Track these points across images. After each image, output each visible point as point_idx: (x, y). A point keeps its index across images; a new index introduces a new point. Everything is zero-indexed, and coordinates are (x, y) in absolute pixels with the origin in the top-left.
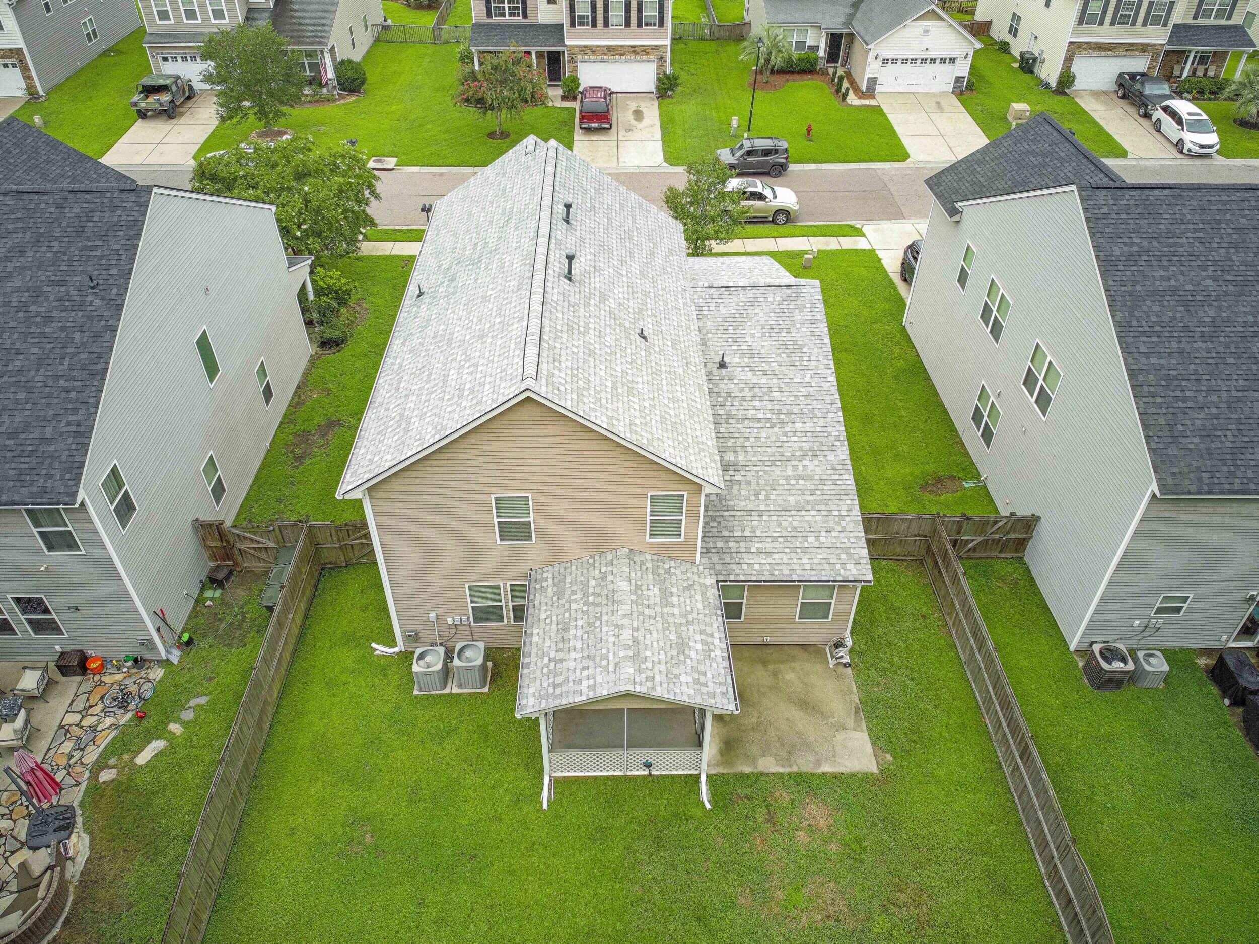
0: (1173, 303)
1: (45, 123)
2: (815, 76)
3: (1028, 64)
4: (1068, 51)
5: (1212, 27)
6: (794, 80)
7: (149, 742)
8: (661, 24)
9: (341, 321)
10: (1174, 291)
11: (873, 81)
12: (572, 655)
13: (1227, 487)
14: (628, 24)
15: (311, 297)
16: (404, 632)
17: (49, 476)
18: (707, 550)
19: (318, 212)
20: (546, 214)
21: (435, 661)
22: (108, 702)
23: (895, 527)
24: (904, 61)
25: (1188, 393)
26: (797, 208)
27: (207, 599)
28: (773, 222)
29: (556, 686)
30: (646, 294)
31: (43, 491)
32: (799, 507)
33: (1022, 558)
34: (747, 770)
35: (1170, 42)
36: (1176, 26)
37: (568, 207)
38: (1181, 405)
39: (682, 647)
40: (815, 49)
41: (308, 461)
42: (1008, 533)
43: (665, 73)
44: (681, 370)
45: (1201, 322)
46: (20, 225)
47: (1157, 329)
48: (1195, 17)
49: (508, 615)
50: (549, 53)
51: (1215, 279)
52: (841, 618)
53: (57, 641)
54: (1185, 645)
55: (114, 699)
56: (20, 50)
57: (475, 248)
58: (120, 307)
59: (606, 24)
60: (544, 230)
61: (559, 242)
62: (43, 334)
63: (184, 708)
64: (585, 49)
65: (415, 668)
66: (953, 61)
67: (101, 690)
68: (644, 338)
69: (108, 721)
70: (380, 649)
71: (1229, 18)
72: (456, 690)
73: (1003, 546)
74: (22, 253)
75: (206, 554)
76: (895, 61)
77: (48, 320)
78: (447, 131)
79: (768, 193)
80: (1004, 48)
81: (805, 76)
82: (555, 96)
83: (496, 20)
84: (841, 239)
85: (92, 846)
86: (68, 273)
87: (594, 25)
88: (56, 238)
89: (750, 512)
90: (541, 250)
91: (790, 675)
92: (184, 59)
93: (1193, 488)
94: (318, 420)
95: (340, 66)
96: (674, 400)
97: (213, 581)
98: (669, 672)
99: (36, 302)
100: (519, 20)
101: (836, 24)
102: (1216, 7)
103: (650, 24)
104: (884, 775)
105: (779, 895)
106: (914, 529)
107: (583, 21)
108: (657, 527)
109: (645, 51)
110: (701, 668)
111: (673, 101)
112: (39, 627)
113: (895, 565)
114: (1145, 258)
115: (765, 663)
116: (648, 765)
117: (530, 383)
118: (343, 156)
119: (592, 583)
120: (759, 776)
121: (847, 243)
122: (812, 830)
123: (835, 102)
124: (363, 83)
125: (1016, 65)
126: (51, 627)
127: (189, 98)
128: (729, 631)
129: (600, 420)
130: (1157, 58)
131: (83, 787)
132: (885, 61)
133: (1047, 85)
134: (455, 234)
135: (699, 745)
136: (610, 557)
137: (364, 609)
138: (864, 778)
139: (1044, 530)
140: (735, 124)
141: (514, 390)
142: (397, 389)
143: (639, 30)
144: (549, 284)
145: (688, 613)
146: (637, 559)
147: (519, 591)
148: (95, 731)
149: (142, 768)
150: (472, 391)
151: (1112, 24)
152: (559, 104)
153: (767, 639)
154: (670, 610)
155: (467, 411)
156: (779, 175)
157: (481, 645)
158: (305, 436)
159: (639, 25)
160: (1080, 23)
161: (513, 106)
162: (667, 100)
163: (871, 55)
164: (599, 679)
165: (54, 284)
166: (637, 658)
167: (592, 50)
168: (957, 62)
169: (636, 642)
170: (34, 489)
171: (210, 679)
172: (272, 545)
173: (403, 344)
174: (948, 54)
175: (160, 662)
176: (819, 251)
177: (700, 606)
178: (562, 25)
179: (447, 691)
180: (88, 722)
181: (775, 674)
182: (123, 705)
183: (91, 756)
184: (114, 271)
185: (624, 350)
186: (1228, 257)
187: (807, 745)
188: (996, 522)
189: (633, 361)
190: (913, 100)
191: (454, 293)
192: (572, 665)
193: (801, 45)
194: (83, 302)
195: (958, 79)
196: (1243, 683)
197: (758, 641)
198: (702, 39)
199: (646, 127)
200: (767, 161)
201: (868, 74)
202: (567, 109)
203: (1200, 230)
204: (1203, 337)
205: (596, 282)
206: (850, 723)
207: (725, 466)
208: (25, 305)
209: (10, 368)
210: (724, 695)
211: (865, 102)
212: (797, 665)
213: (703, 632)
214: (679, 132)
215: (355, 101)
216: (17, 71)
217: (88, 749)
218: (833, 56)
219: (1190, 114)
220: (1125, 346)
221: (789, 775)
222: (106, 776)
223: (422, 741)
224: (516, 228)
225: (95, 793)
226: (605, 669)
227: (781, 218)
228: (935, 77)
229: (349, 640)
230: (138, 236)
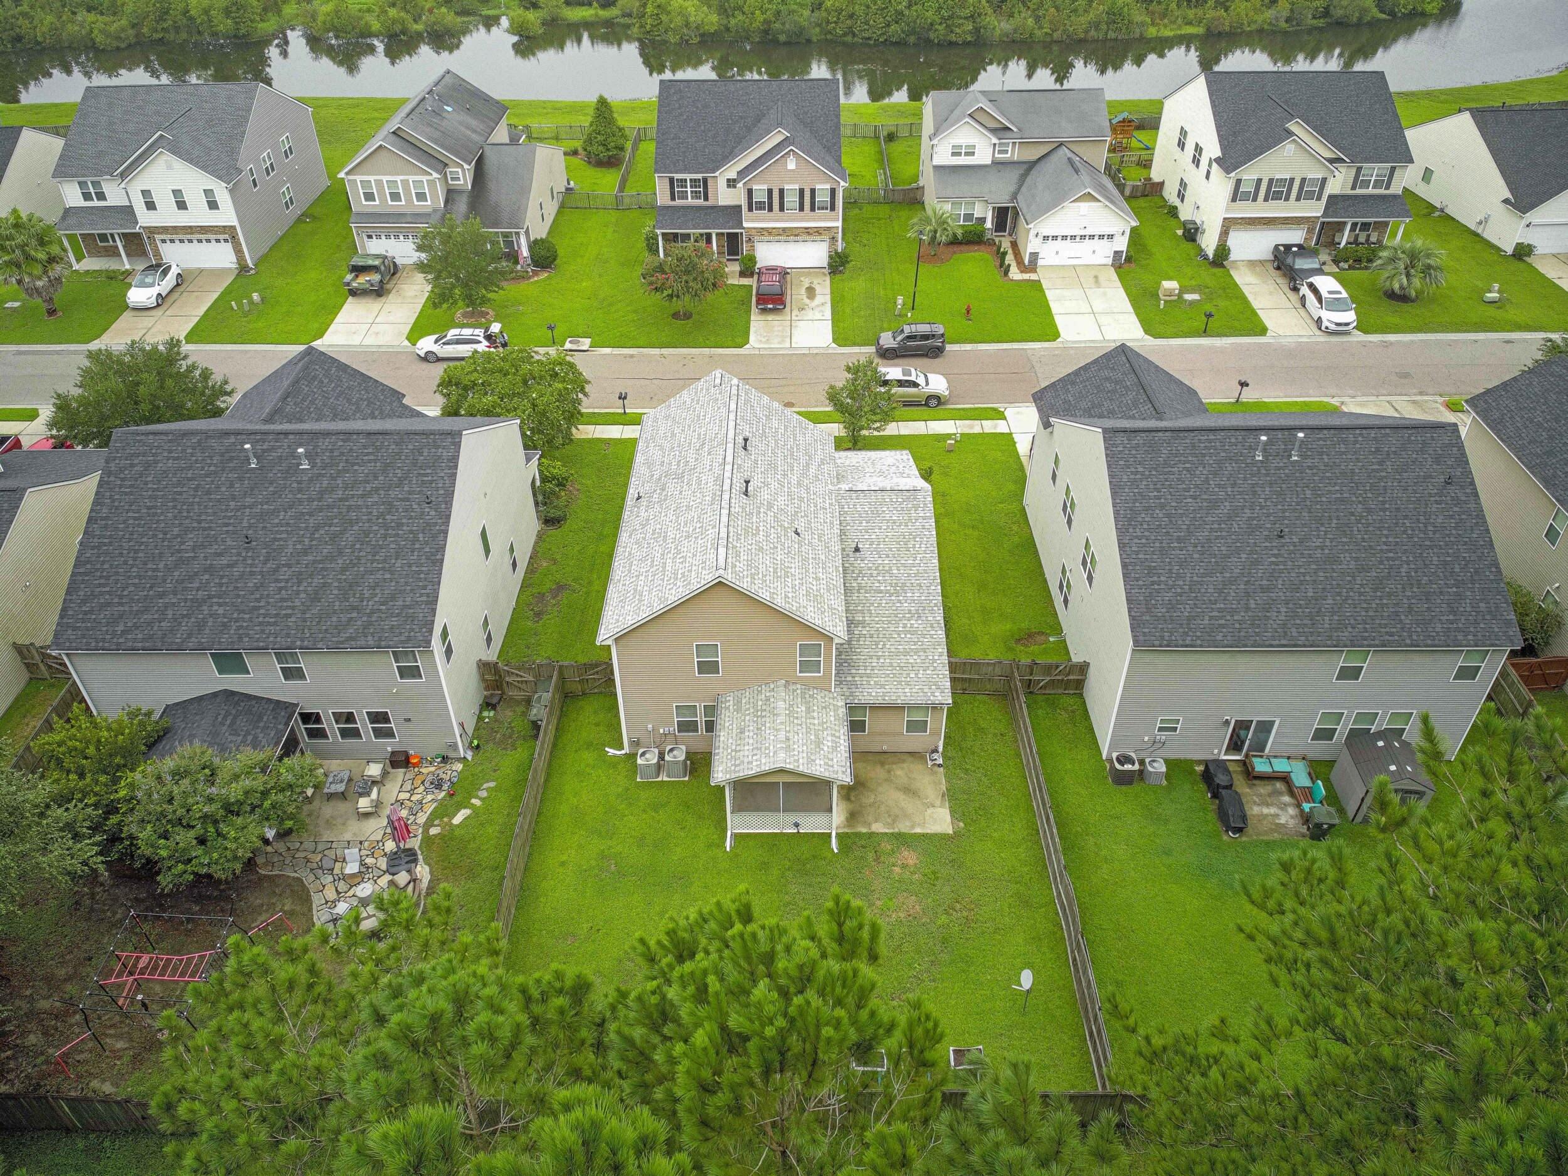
0: (1161, 515)
1: (262, 300)
2: (982, 247)
3: (1191, 233)
4: (1223, 226)
5: (1371, 196)
6: (961, 252)
7: (459, 811)
8: (833, 208)
9: (562, 502)
10: (1162, 507)
11: (1034, 256)
12: (747, 748)
13: (1181, 642)
14: (802, 209)
15: (538, 483)
16: (629, 739)
17: (412, 630)
18: (839, 683)
19: (543, 414)
20: (730, 446)
21: (652, 758)
22: (427, 785)
23: (984, 670)
24: (1064, 238)
25: (1162, 579)
26: (947, 393)
27: (485, 718)
28: (927, 405)
29: (736, 766)
30: (801, 499)
31: (409, 639)
32: (906, 653)
33: (1081, 694)
34: (864, 830)
35: (1325, 215)
36: (1330, 197)
37: (746, 440)
38: (1156, 587)
39: (819, 743)
40: (982, 220)
41: (545, 617)
42: (1068, 674)
43: (837, 253)
44: (823, 557)
45: (1179, 529)
46: (372, 457)
47: (1146, 534)
48: (1353, 188)
49: (702, 727)
50: (728, 234)
51: (1194, 498)
52: (935, 733)
53: (390, 744)
54: (1189, 756)
55: (432, 783)
56: (233, 227)
57: (678, 465)
58: (448, 517)
59: (782, 209)
60: (729, 459)
61: (739, 467)
62: (397, 535)
63: (479, 789)
64: (761, 231)
65: (639, 761)
66: (1111, 237)
67: (421, 778)
68: (798, 534)
69: (430, 797)
70: (611, 751)
71: (1387, 188)
72: (665, 779)
73: (1067, 684)
74: (376, 478)
75: (483, 685)
76: (1055, 238)
77: (400, 525)
78: (635, 312)
79: (921, 381)
80: (1173, 212)
81: (972, 247)
82: (733, 272)
83: (678, 202)
84: (984, 422)
85: (431, 873)
86: (410, 493)
87: (770, 209)
88: (399, 468)
89: (871, 657)
90: (728, 474)
91: (900, 772)
92: (388, 237)
93: (1157, 643)
94: (549, 585)
95: (534, 245)
96: (817, 579)
97: (488, 705)
98: (808, 757)
99: (389, 513)
100: (700, 202)
101: (1004, 201)
102: (1373, 179)
103: (823, 209)
104: (957, 835)
105: (878, 903)
106: (998, 671)
107: (760, 206)
108: (805, 666)
109: (818, 231)
110: (830, 756)
111: (845, 276)
112: (378, 733)
113: (985, 698)
114: (1144, 483)
115: (882, 764)
116: (797, 825)
117: (721, 572)
118: (560, 364)
119: (760, 703)
120: (871, 835)
121: (989, 426)
122: (904, 866)
123: (997, 275)
124: (555, 260)
125: (1180, 232)
126: (390, 734)
127: (394, 274)
128: (853, 741)
129: (764, 595)
130: (1314, 229)
131: (420, 837)
132: (1046, 238)
133: (1206, 257)
134: (661, 448)
135: (830, 810)
136: (772, 686)
137: (597, 725)
138: (943, 837)
139: (1092, 671)
140: (900, 301)
141: (709, 578)
142: (630, 571)
143: (812, 214)
144: (733, 501)
145: (823, 723)
146: (791, 688)
147: (711, 710)
148: (421, 803)
149: (458, 826)
150: (683, 574)
151: (1266, 199)
152: (735, 281)
153: (885, 748)
154: (812, 721)
155: (681, 590)
156: (936, 356)
157: (684, 748)
158: (541, 597)
159: (813, 209)
160: (1234, 200)
161: (696, 295)
162: (838, 277)
163: (1032, 233)
164: (763, 761)
165: (401, 500)
166: (788, 749)
167: (769, 231)
168: (1115, 238)
169: (788, 739)
170: (403, 638)
171: (495, 771)
172: (531, 679)
173: (630, 536)
174: (1107, 231)
175: (459, 760)
176: (962, 434)
177: (832, 719)
178: (740, 207)
179: (659, 779)
180: (415, 798)
181: (889, 772)
182: (439, 787)
183: (422, 818)
184: (441, 492)
185: (783, 545)
186: (1207, 481)
187: (906, 816)
188: (1057, 667)
189: (789, 552)
190: (1073, 273)
191: (665, 500)
192: (746, 753)
193: (968, 217)
194: (422, 513)
195: (1117, 254)
196: (1217, 781)
197: (878, 749)
198: (876, 202)
199: (818, 306)
200: (925, 345)
201: (1030, 249)
202: (744, 286)
203: (1188, 462)
204: (1179, 540)
205: (765, 495)
206: (938, 802)
207: (851, 623)
208: (382, 515)
209: (377, 558)
210: (843, 772)
211: (1026, 276)
212: (905, 765)
213: (833, 735)
214: (848, 311)
215: (548, 278)
216: (229, 245)
217: (419, 815)
218: (1000, 226)
219: (1330, 292)
220: (1122, 546)
221: (892, 834)
222: (434, 831)
223: (644, 811)
224: (709, 454)
225: (427, 840)
226: (767, 755)
227: (933, 402)
228: (1094, 252)
229: (589, 745)
230: (456, 467)
